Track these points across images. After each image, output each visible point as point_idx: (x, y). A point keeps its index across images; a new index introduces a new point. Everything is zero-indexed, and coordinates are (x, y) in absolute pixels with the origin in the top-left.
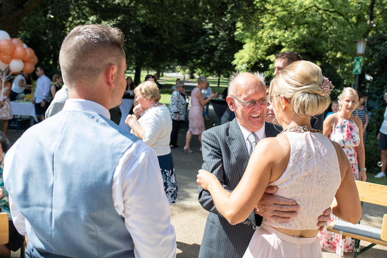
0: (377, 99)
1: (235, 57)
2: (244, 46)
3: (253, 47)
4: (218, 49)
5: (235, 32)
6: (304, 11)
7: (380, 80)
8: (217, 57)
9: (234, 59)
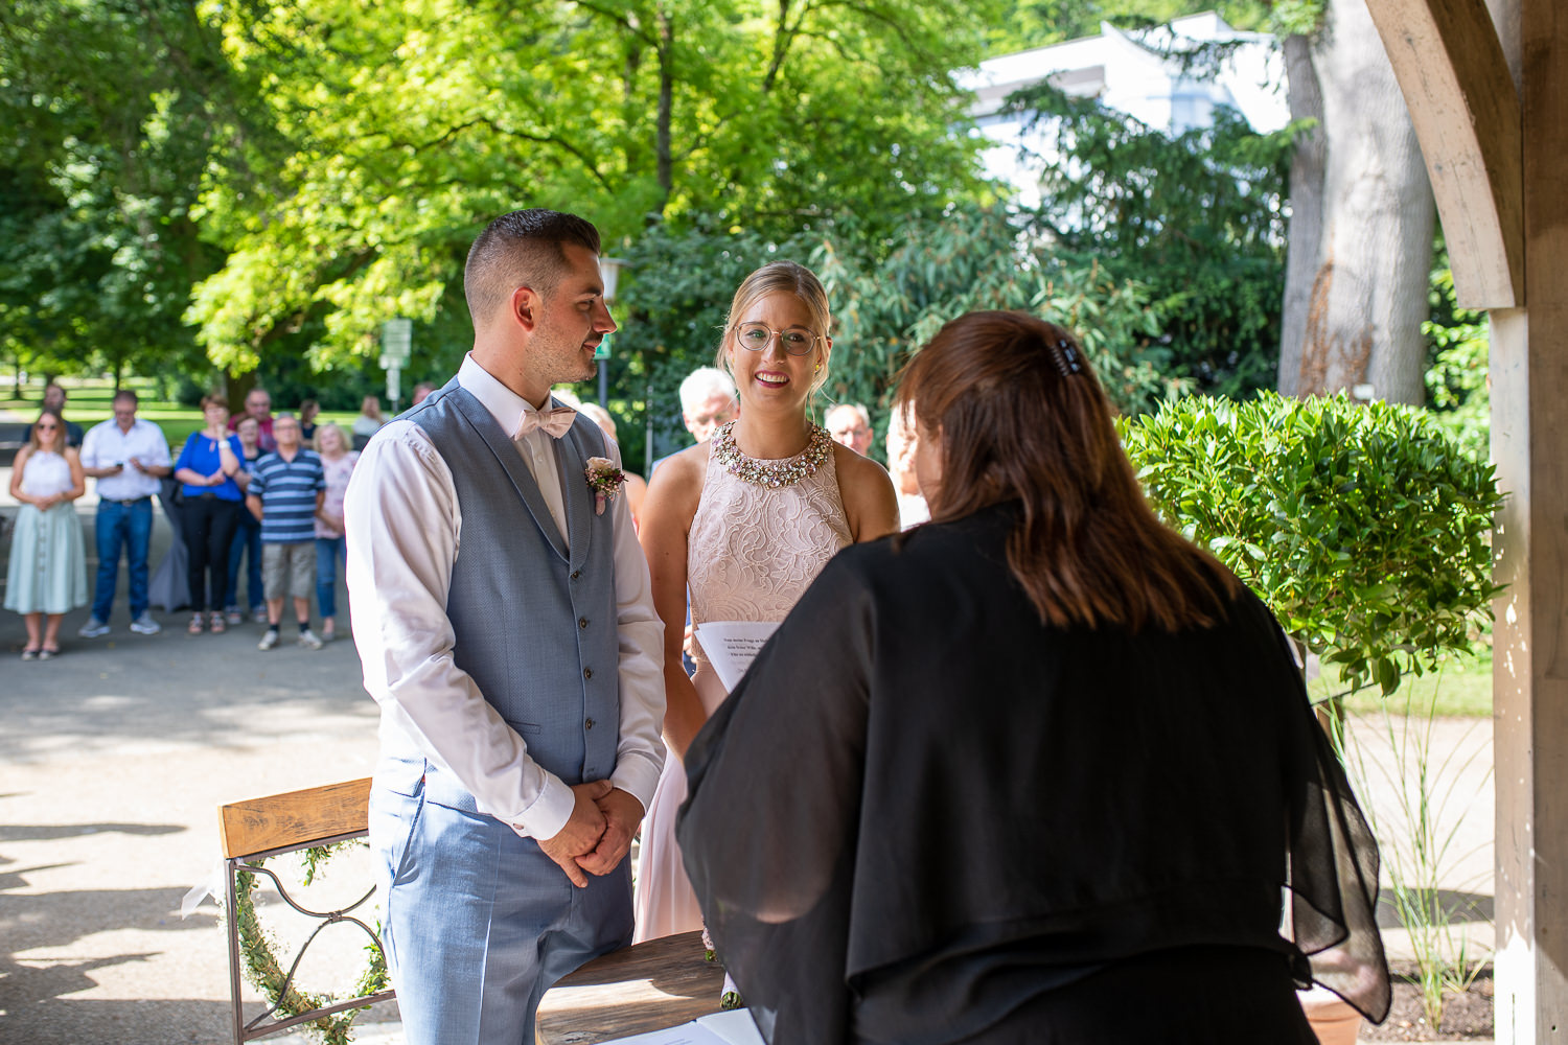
0: (666, 428)
1: (193, 296)
2: (233, 260)
3: (269, 264)
4: (118, 268)
5: (194, 206)
6: (446, 137)
7: (665, 372)
8: (113, 299)
9: (191, 303)
